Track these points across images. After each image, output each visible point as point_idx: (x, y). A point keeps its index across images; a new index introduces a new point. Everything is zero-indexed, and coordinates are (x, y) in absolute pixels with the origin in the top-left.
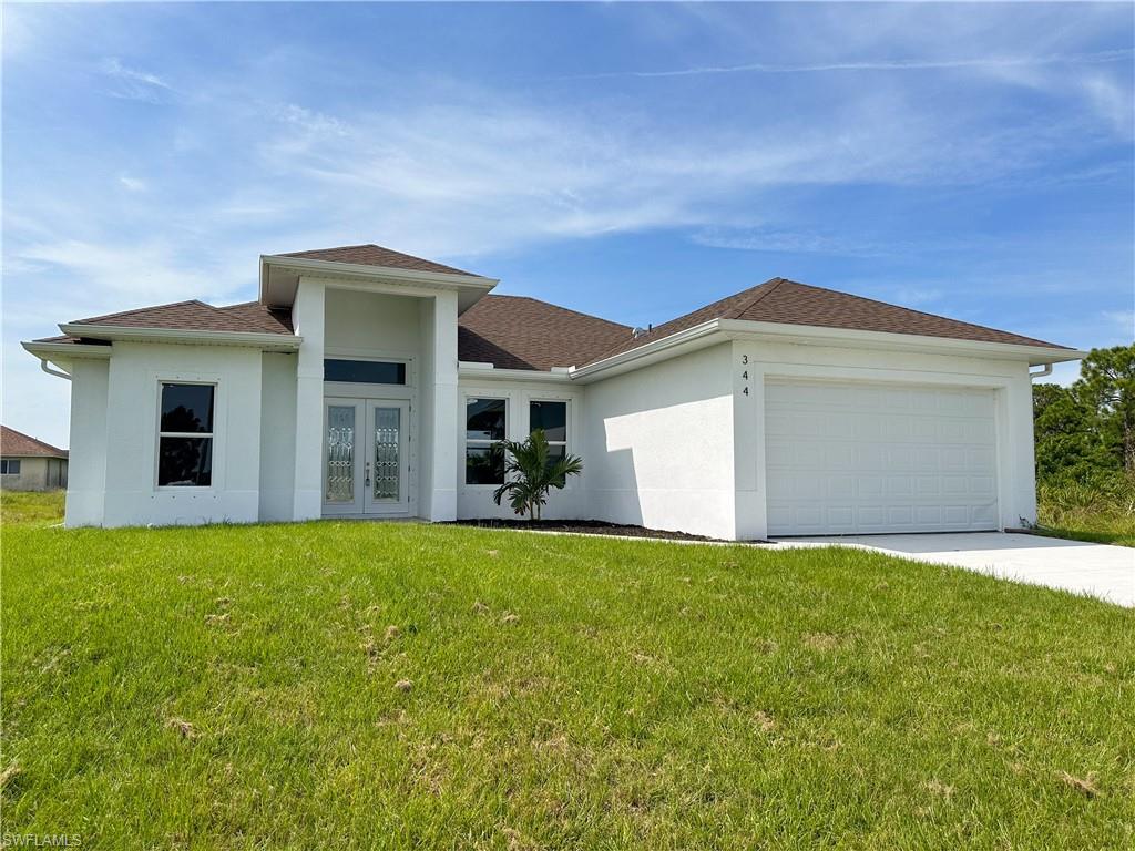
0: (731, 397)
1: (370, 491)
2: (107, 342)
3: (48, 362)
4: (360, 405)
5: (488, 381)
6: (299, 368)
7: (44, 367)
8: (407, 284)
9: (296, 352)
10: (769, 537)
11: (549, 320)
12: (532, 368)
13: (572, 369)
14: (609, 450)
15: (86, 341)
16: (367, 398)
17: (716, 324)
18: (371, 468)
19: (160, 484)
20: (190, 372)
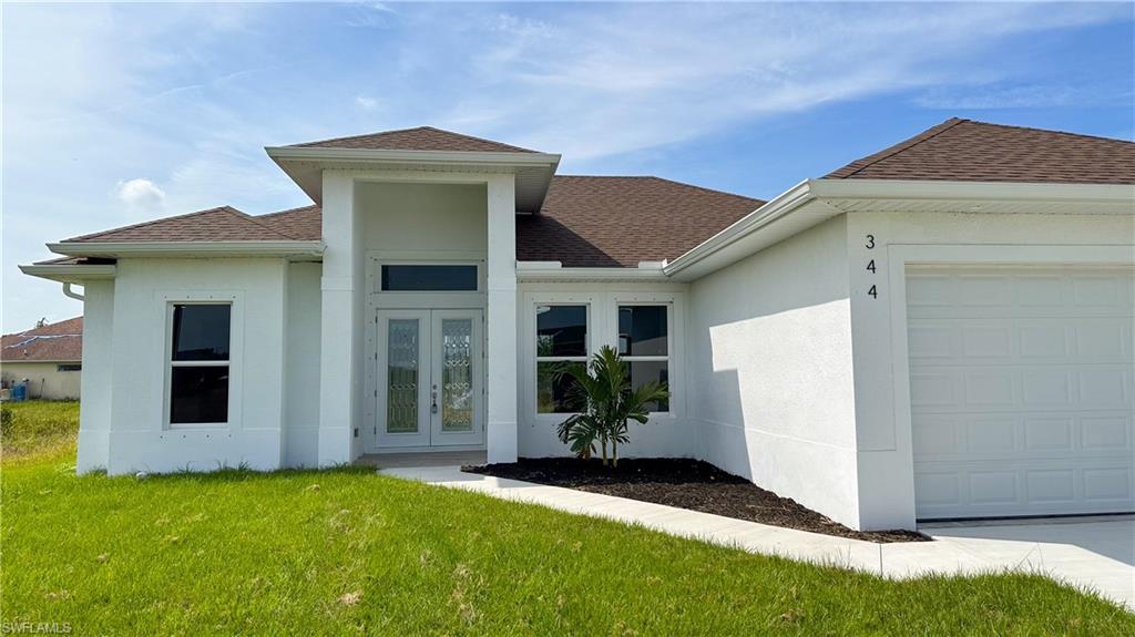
0: (848, 300)
1: (438, 420)
2: (111, 261)
3: (72, 285)
4: (424, 317)
5: (557, 283)
6: (323, 279)
7: (67, 291)
8: (452, 169)
9: (321, 262)
10: (918, 521)
11: (668, 202)
12: (617, 265)
13: (665, 264)
14: (715, 369)
15: (94, 260)
16: (429, 309)
17: (806, 188)
18: (439, 391)
19: (172, 422)
20: (201, 290)
